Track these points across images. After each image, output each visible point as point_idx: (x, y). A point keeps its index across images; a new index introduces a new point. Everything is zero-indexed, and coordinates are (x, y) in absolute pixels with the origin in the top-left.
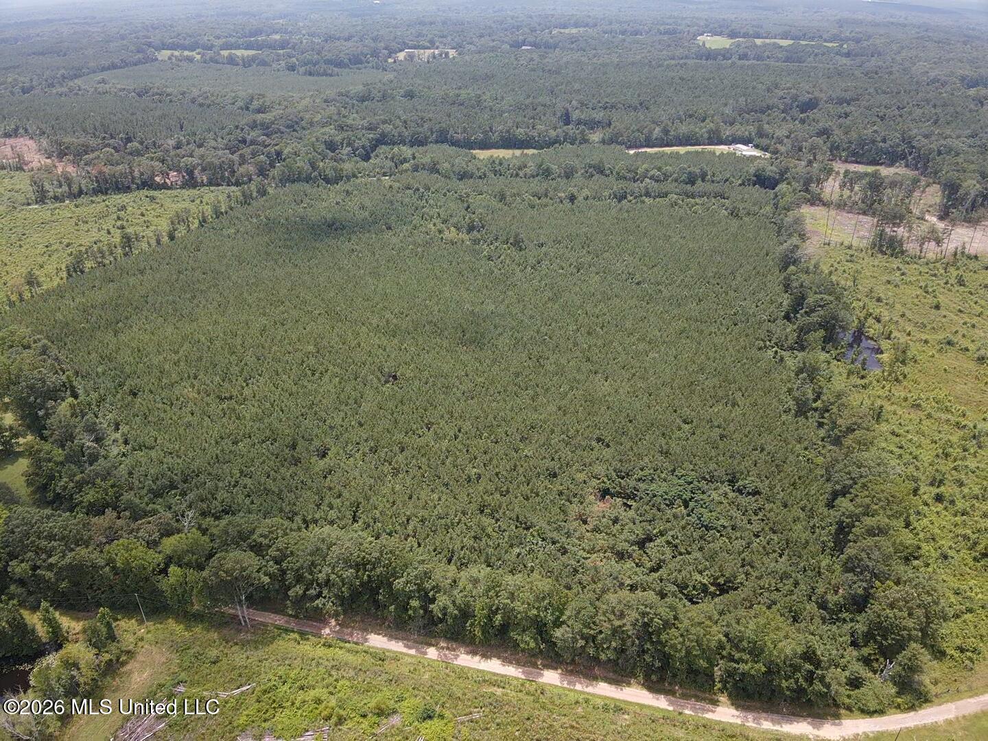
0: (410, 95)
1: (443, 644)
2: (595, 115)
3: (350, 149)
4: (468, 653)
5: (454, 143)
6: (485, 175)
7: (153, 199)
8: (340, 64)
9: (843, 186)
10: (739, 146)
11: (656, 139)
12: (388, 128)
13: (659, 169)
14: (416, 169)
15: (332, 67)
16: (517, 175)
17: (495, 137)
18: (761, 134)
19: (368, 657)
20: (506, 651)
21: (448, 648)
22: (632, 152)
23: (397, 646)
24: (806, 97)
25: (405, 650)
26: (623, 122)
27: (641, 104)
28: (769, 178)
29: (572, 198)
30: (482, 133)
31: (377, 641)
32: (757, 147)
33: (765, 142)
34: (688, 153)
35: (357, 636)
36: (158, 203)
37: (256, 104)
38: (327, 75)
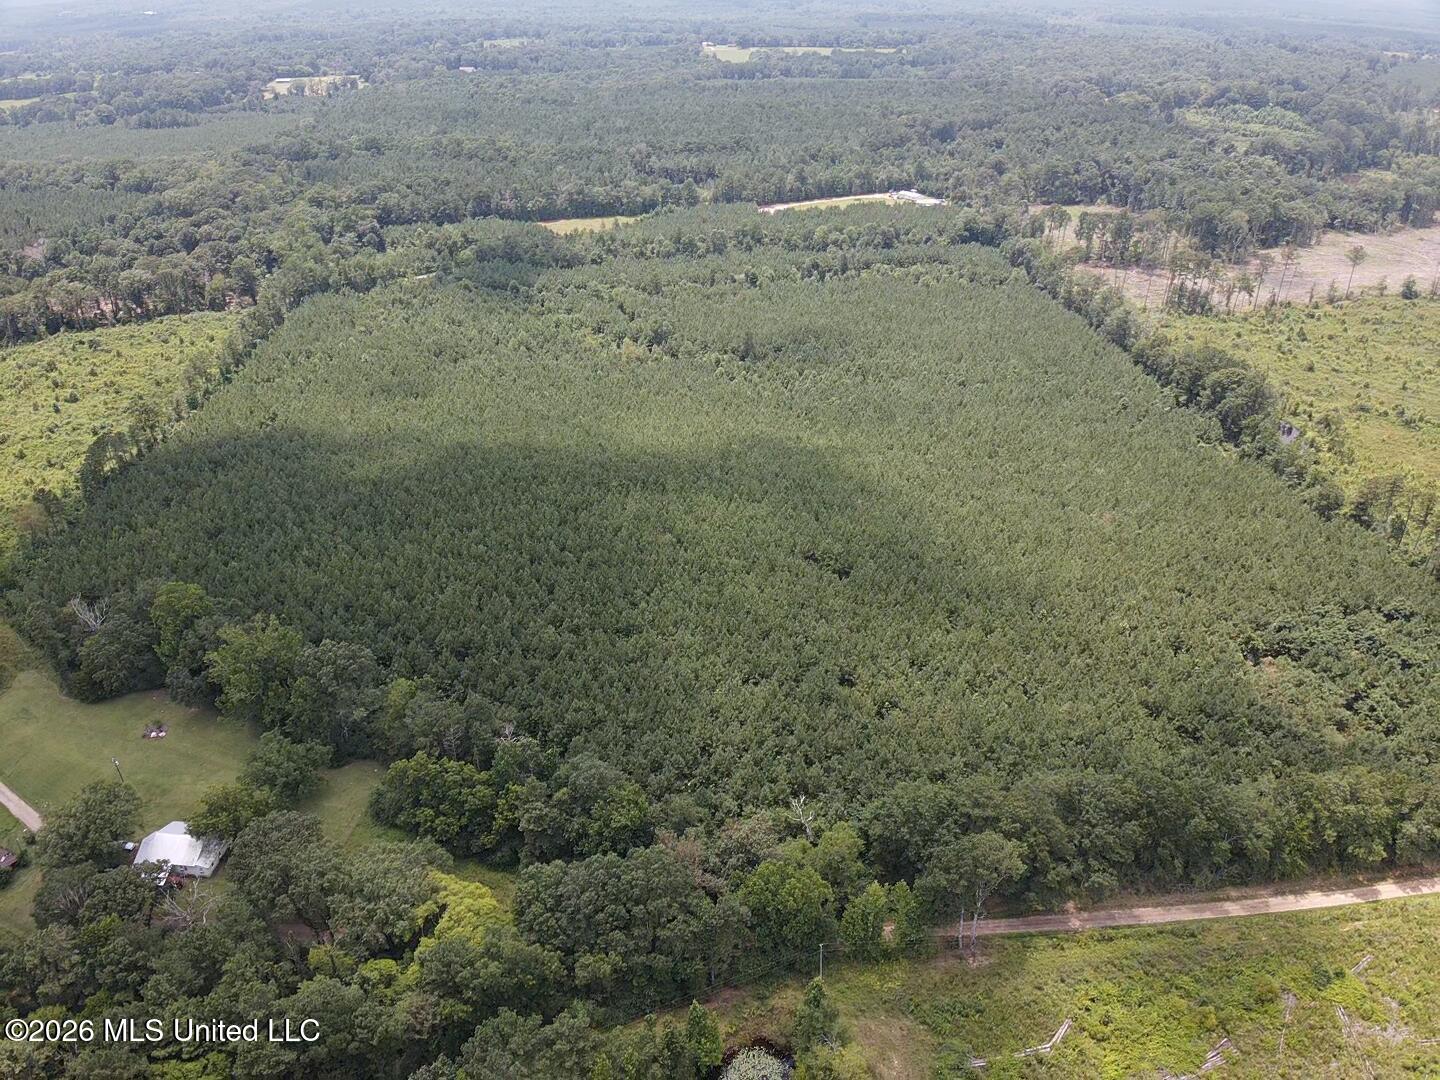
0: (374, 147)
1: (1234, 893)
2: (685, 162)
3: (352, 235)
4: (1276, 894)
5: (505, 215)
6: (600, 257)
7: (93, 344)
8: (189, 106)
9: (1079, 234)
10: (902, 192)
11: (791, 190)
12: (391, 199)
13: (841, 231)
14: (481, 256)
15: (184, 112)
16: (642, 254)
17: (561, 201)
18: (922, 174)
19: (1171, 939)
20: (1314, 879)
21: (1246, 898)
22: (772, 210)
23: (1184, 914)
24: (937, 124)
25: (1196, 916)
26: (734, 169)
27: (738, 143)
28: (984, 231)
29: (753, 280)
30: (543, 197)
31: (1152, 915)
32: (922, 192)
33: (933, 185)
34: (851, 207)
35: (1122, 917)
36: (109, 352)
37: (127, 177)
38: (178, 125)
